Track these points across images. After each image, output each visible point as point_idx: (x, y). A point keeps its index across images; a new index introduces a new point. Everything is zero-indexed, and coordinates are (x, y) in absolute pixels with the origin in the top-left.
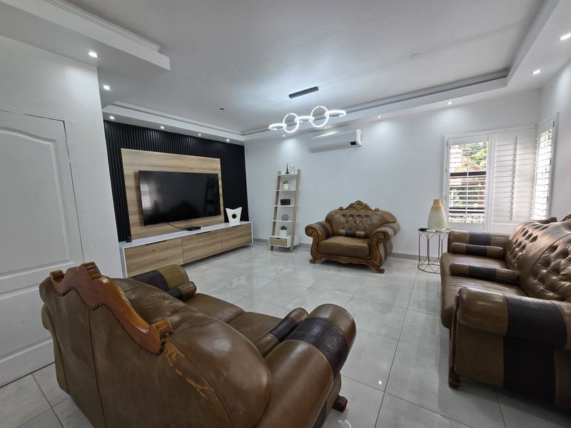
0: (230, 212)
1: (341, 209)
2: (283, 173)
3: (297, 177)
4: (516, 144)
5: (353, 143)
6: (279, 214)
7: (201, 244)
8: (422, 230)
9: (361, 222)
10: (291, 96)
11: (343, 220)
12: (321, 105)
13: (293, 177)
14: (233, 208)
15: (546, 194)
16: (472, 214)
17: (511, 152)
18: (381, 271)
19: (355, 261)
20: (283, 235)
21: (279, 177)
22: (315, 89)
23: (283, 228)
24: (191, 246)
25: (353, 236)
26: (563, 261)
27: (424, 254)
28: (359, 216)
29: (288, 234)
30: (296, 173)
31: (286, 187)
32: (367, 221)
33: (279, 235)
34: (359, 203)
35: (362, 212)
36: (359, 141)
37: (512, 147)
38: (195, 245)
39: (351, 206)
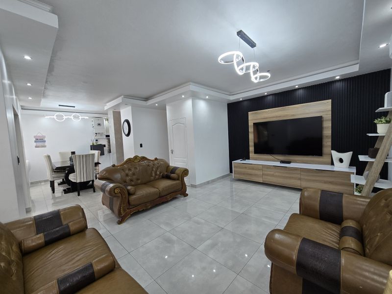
0: (336, 155)
7: (277, 174)
24: (269, 173)
38: (272, 173)
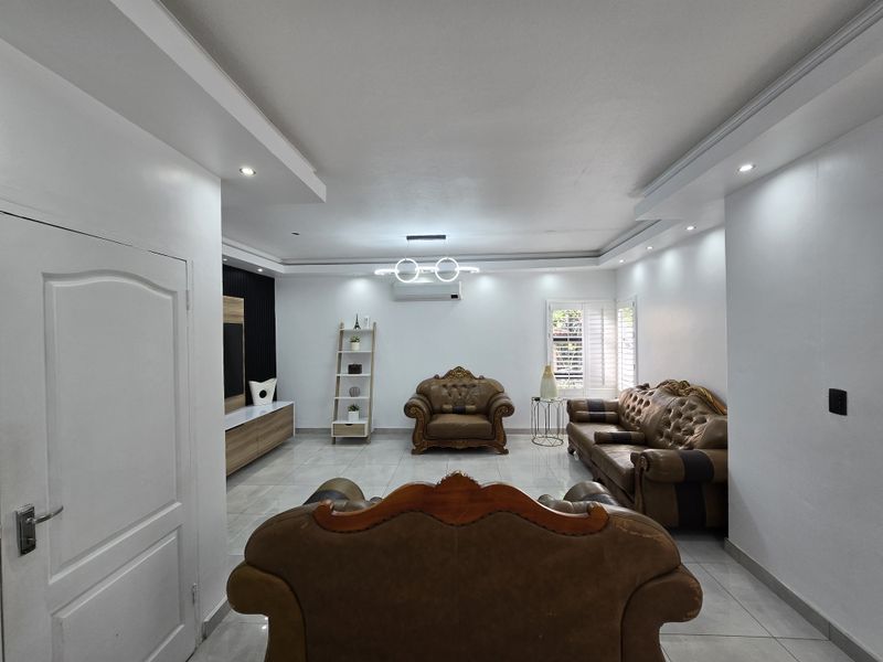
0: (256, 387)
1: (437, 377)
2: (349, 326)
3: (372, 333)
4: (602, 315)
5: (454, 297)
6: (345, 387)
8: (537, 399)
9: (468, 393)
10: (409, 238)
11: (445, 391)
12: (450, 256)
13: (368, 332)
14: (261, 380)
15: (632, 362)
16: (575, 381)
17: (600, 321)
18: (506, 452)
19: (475, 444)
20: (354, 418)
21: (342, 332)
22: (443, 237)
23: (354, 408)
25: (462, 412)
26: (681, 420)
27: (542, 426)
28: (464, 386)
29: (360, 417)
30: (372, 328)
31: (357, 347)
32: (476, 392)
33: (346, 418)
34: (459, 369)
35: (466, 381)
36: (460, 293)
37: (600, 317)
39: (450, 374)
